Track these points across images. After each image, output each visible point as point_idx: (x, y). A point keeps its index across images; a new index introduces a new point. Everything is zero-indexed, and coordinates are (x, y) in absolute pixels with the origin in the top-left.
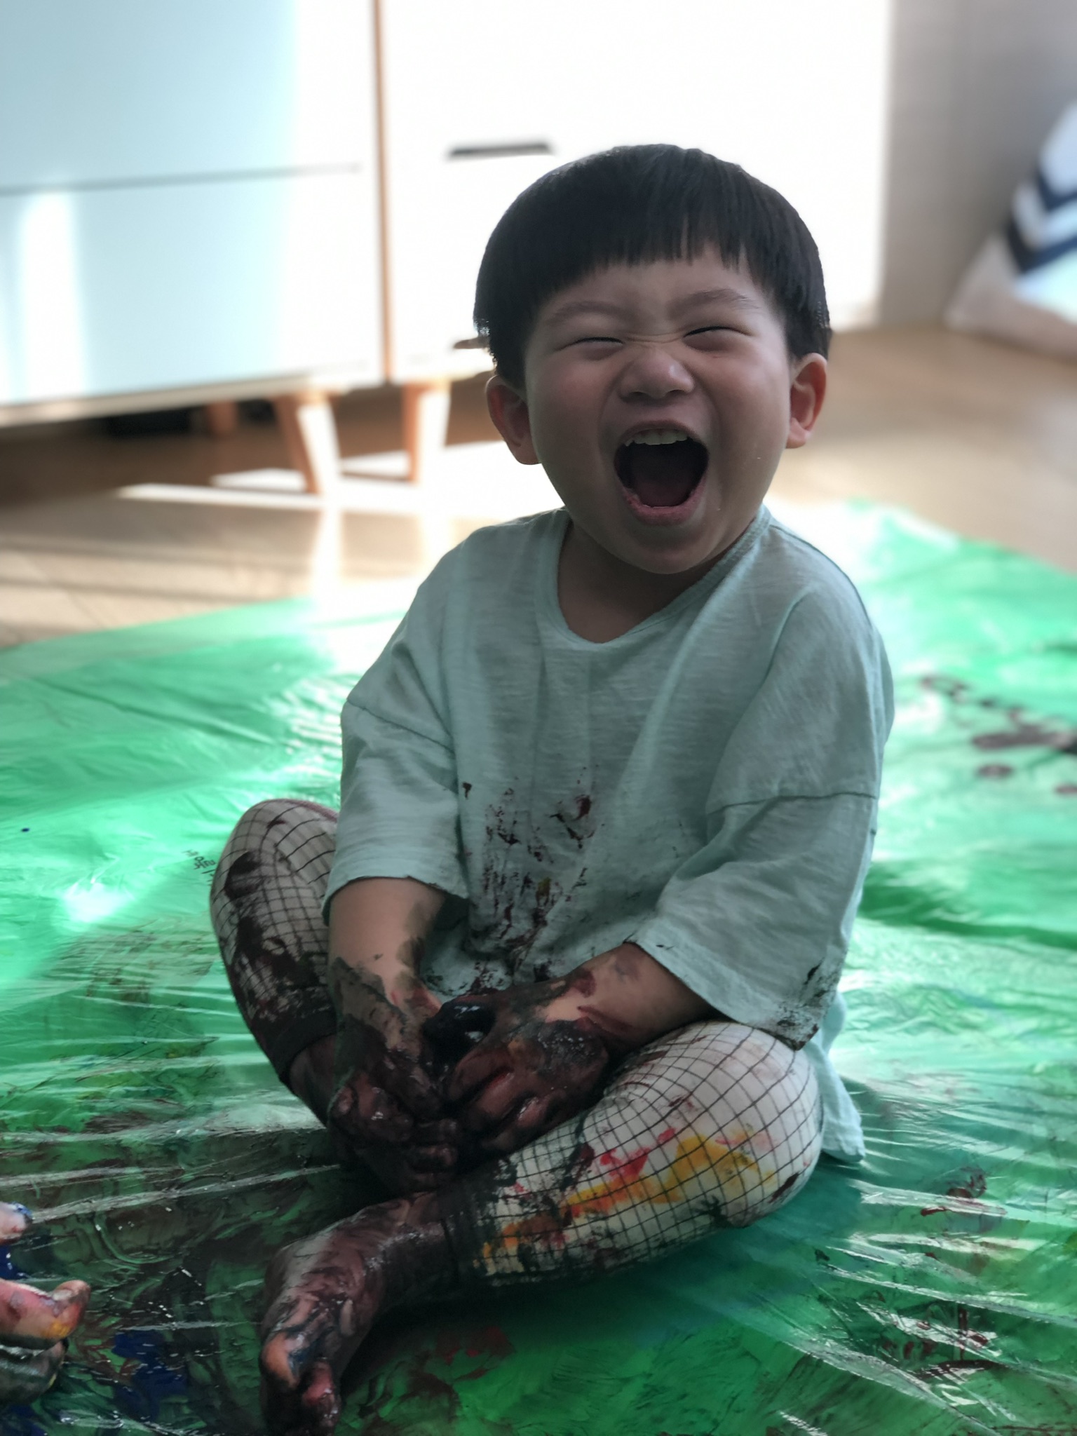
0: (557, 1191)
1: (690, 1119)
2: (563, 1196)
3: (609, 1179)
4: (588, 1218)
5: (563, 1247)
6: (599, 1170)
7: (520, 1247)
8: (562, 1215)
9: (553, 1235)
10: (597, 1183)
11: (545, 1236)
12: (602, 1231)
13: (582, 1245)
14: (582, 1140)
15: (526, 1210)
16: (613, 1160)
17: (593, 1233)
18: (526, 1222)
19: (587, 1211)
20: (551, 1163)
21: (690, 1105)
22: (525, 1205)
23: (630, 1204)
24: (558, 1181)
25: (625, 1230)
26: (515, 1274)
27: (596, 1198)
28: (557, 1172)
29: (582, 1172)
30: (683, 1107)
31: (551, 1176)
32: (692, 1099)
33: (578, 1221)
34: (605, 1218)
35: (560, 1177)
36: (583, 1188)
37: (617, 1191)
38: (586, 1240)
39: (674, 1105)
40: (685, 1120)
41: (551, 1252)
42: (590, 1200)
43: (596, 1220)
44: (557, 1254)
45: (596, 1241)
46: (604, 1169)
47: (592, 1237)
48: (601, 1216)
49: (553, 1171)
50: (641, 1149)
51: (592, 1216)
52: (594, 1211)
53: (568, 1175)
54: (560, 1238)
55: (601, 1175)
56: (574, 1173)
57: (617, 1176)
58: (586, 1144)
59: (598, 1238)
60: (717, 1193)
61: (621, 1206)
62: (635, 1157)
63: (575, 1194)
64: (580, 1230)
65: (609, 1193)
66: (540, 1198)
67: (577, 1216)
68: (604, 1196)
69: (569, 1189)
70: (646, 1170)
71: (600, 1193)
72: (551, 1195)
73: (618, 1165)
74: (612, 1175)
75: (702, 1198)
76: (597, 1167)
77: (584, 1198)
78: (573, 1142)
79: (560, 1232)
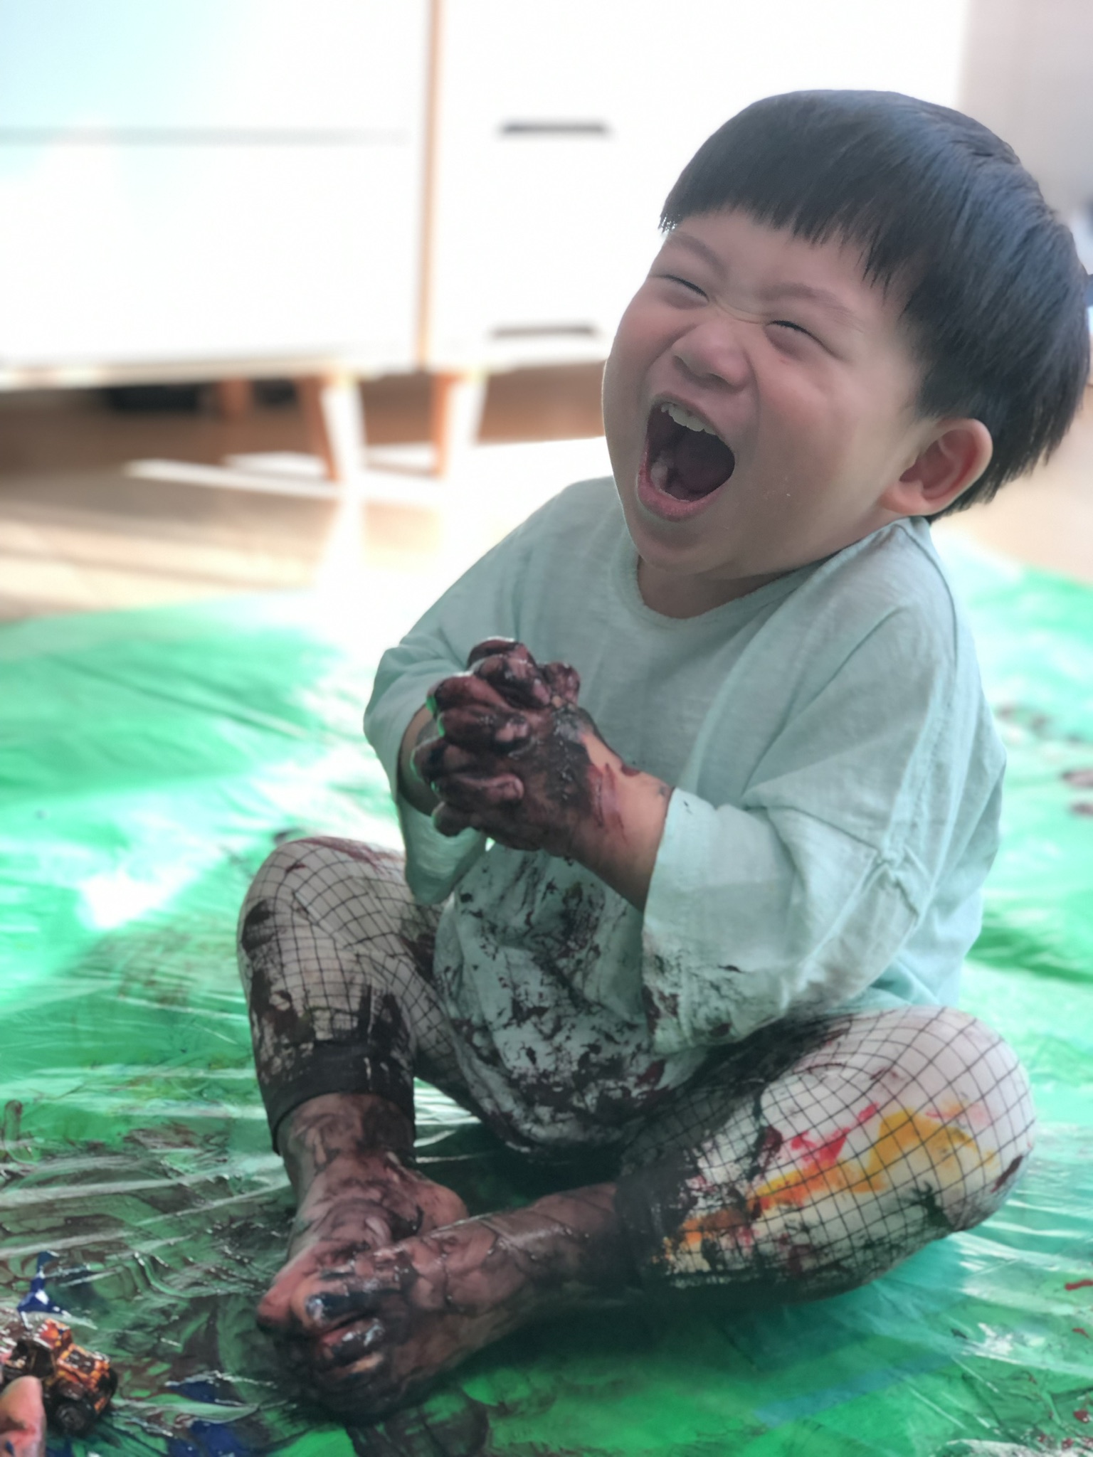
0: (745, 1182)
1: (894, 1090)
2: (751, 1187)
3: (801, 1165)
4: (779, 1209)
5: (752, 1242)
6: (789, 1155)
7: (704, 1242)
8: (750, 1206)
9: (741, 1230)
10: (789, 1171)
11: (732, 1230)
12: (797, 1225)
13: (774, 1241)
14: (764, 1123)
15: (710, 1202)
16: (807, 1144)
17: (787, 1227)
18: (709, 1216)
19: (778, 1201)
20: (735, 1152)
21: (895, 1075)
22: (709, 1197)
23: (828, 1193)
24: (744, 1171)
25: (822, 1223)
26: (700, 1273)
27: (788, 1186)
28: (742, 1162)
29: (771, 1159)
30: (886, 1079)
31: (737, 1166)
32: (896, 1069)
33: (768, 1214)
34: (799, 1209)
35: (747, 1167)
36: (774, 1176)
37: (813, 1178)
38: (779, 1235)
39: (876, 1078)
40: (889, 1092)
41: (739, 1248)
42: (781, 1189)
43: (789, 1211)
44: (746, 1251)
45: (790, 1236)
46: (796, 1154)
47: (785, 1232)
48: (795, 1206)
49: (737, 1160)
50: (839, 1129)
51: (784, 1207)
52: (788, 1202)
53: (755, 1164)
54: (749, 1232)
55: (793, 1162)
56: (761, 1161)
57: (811, 1161)
58: (770, 1127)
59: (792, 1232)
60: (930, 1177)
61: (817, 1194)
62: (832, 1139)
63: (764, 1183)
64: (771, 1224)
65: (804, 1182)
66: (725, 1191)
67: (767, 1208)
68: (797, 1184)
69: (757, 1178)
70: (845, 1153)
71: (792, 1182)
72: (738, 1187)
73: (812, 1149)
74: (806, 1160)
75: (912, 1184)
76: (786, 1152)
77: (774, 1187)
78: (754, 1125)
79: (748, 1226)
